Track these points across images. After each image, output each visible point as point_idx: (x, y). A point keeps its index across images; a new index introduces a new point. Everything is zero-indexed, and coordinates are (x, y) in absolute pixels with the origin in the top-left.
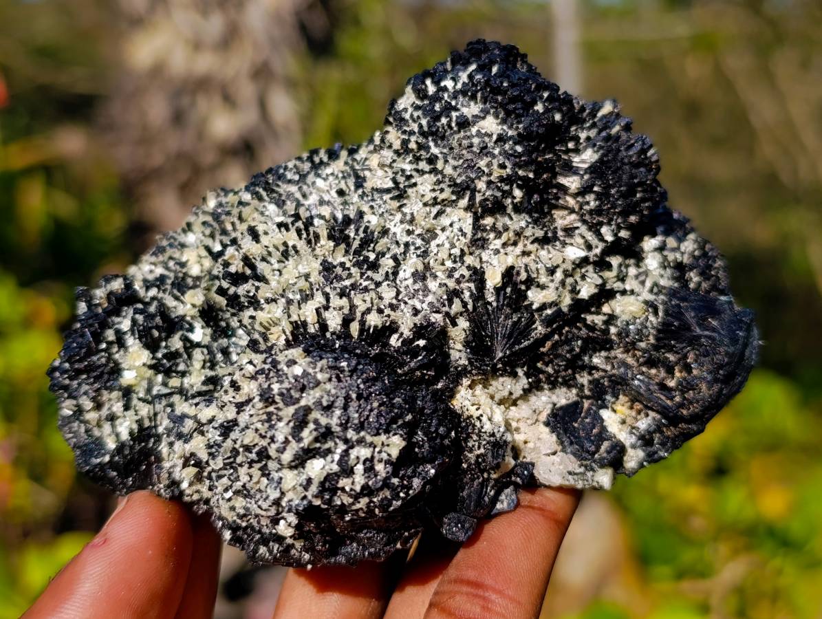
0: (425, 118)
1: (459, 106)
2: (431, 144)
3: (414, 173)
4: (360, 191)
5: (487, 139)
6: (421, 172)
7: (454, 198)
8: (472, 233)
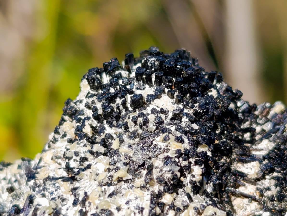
0: (100, 102)
1: (134, 90)
2: (106, 126)
3: (89, 156)
4: (32, 183)
5: (163, 116)
6: (96, 154)
7: (130, 177)
8: (150, 207)
